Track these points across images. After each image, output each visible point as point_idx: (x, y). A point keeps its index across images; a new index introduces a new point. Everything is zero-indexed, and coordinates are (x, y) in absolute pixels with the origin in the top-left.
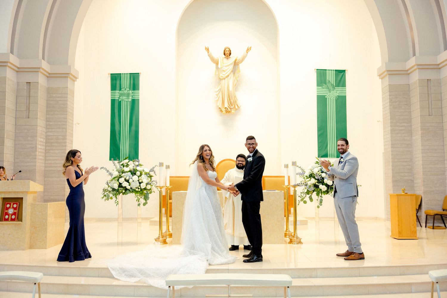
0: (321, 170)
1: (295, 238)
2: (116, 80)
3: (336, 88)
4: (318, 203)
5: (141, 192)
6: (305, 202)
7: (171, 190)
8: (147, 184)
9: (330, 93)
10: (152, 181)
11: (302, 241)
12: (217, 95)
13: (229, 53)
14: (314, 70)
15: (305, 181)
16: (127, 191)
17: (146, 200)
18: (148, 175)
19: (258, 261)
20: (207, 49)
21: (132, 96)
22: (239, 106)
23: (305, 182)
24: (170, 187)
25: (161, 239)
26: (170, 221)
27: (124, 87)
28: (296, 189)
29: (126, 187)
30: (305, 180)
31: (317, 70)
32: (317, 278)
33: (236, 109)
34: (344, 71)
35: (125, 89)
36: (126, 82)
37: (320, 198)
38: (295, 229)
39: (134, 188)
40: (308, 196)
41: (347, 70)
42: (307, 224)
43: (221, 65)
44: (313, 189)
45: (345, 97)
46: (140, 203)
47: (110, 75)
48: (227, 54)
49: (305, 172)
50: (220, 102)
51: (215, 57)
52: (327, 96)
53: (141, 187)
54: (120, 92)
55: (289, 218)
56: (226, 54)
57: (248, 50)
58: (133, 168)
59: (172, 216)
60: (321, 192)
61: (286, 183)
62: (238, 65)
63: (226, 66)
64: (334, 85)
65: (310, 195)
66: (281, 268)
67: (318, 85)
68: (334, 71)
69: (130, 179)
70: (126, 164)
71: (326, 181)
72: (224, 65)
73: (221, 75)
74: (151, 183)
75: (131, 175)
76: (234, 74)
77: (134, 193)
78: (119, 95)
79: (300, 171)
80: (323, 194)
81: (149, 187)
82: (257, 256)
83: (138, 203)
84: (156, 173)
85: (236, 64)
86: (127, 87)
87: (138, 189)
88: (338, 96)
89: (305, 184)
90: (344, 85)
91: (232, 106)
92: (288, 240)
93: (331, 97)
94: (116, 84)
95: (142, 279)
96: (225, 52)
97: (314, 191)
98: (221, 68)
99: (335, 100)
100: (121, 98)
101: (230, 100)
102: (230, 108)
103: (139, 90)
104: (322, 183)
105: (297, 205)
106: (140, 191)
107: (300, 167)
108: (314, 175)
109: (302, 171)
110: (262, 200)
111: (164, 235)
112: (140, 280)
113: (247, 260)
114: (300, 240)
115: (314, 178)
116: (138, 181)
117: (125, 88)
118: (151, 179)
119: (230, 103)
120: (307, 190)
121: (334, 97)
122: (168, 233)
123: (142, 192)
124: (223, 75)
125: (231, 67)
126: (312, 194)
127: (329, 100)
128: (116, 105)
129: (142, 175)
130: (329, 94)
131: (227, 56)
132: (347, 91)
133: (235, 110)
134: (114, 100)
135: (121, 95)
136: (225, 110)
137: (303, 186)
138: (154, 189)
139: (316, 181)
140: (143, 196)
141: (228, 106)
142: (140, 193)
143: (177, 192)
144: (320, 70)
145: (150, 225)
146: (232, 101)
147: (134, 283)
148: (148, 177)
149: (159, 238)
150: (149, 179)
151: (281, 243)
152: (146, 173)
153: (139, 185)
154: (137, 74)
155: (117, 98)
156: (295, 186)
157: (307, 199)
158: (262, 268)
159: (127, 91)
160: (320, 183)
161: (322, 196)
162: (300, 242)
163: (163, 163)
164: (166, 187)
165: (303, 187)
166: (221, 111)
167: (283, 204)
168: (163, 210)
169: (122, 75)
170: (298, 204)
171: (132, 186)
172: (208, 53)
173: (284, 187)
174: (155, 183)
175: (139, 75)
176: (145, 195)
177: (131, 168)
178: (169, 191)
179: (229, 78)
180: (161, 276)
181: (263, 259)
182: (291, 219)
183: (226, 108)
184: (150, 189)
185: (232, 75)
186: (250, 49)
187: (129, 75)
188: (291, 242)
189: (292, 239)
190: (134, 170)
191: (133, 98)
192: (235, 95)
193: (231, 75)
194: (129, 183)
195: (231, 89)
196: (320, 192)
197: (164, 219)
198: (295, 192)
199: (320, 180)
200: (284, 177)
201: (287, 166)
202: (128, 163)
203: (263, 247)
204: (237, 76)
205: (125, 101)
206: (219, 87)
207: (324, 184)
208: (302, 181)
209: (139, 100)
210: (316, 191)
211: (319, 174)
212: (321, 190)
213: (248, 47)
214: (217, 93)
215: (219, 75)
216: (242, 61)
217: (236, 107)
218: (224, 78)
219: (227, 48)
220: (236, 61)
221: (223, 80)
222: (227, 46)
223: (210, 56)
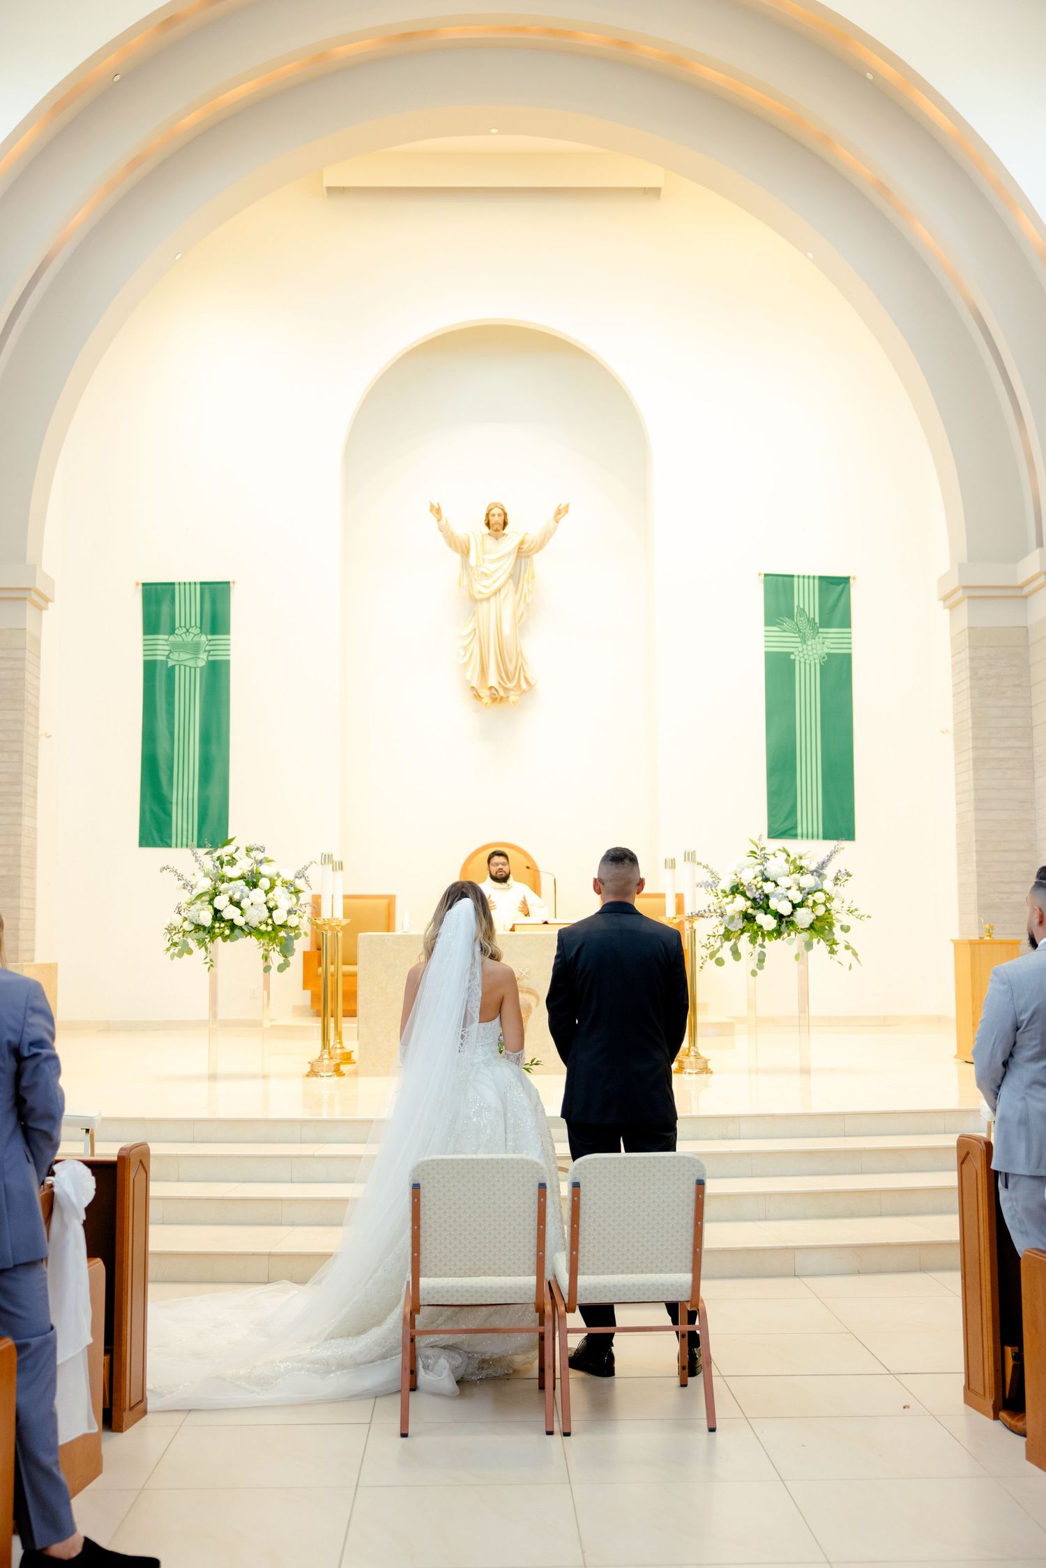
0: (763, 874)
1: (692, 1058)
2: (159, 602)
3: (821, 630)
4: (753, 965)
5: (273, 934)
6: (720, 962)
8: (289, 913)
9: (805, 646)
10: (301, 903)
11: (710, 1065)
12: (466, 648)
13: (502, 523)
14: (757, 575)
15: (718, 905)
16: (237, 932)
17: (285, 957)
18: (291, 889)
20: (436, 511)
21: (209, 651)
22: (532, 682)
23: (720, 908)
24: (344, 923)
25: (327, 1062)
27: (183, 624)
28: (695, 927)
29: (232, 920)
30: (719, 900)
31: (766, 575)
32: (739, 1139)
33: (524, 692)
34: (845, 581)
35: (188, 631)
36: (188, 609)
37: (758, 949)
39: (254, 922)
40: (728, 945)
41: (854, 578)
43: (477, 557)
44: (741, 925)
45: (849, 657)
46: (270, 963)
47: (140, 586)
48: (497, 523)
49: (719, 879)
50: (474, 669)
51: (460, 531)
52: (796, 653)
53: (272, 921)
54: (172, 638)
56: (491, 523)
57: (560, 513)
58: (250, 869)
60: (762, 933)
61: (670, 911)
62: (528, 557)
63: (494, 561)
64: (817, 620)
65: (733, 941)
67: (767, 624)
68: (817, 581)
69: (243, 898)
70: (228, 858)
71: (773, 903)
72: (485, 557)
73: (477, 587)
74: (297, 911)
75: (247, 888)
76: (517, 585)
77: (254, 938)
78: (167, 648)
79: (706, 877)
80: (766, 938)
81: (292, 920)
83: (265, 965)
84: (311, 882)
85: (523, 553)
86: (193, 624)
87: (267, 925)
88: (827, 654)
89: (719, 911)
90: (846, 622)
91: (510, 682)
93: (806, 657)
94: (158, 615)
96: (491, 518)
97: (743, 931)
98: (477, 566)
99: (818, 666)
100: (175, 656)
101: (504, 664)
102: (506, 689)
103: (227, 632)
104: (764, 909)
106: (270, 933)
107: (706, 867)
108: (743, 888)
109: (713, 876)
114: (706, 1063)
115: (743, 894)
116: (266, 903)
117: (188, 626)
118: (298, 899)
119: (505, 674)
120: (726, 928)
121: (816, 656)
123: (277, 935)
124: (484, 586)
125: (509, 563)
126: (738, 938)
127: (802, 665)
128: (158, 678)
129: (274, 887)
130: (800, 649)
131: (497, 530)
132: (854, 640)
133: (518, 693)
134: (155, 661)
135: (174, 647)
136: (488, 693)
137: (714, 917)
138: (305, 926)
139: (749, 903)
140: (279, 946)
141: (499, 683)
142: (272, 937)
143: (369, 936)
144: (774, 578)
146: (511, 667)
148: (292, 893)
149: (320, 1061)
150: (294, 899)
152: (286, 882)
153: (268, 914)
154: (222, 585)
155: (160, 655)
156: (693, 916)
157: (725, 953)
159: (192, 635)
160: (758, 908)
161: (764, 944)
162: (705, 1070)
163: (331, 855)
164: (335, 924)
165: (716, 920)
166: (478, 697)
169: (177, 587)
171: (247, 917)
172: (439, 520)
175: (229, 588)
176: (284, 941)
177: (243, 868)
178: (340, 935)
179: (502, 595)
183: (491, 688)
184: (296, 926)
185: (510, 586)
186: (567, 511)
187: (198, 587)
190: (253, 873)
191: (210, 658)
192: (519, 650)
193: (507, 586)
194: (241, 909)
195: (507, 630)
196: (760, 933)
198: (692, 932)
199: (758, 900)
200: (664, 896)
201: (671, 864)
202: (234, 856)
204: (526, 587)
205: (185, 666)
206: (473, 621)
207: (768, 911)
208: (712, 905)
209: (228, 662)
210: (749, 932)
211: (756, 886)
212: (760, 927)
213: (560, 505)
214: (466, 643)
215: (472, 588)
216: (541, 545)
217: (524, 685)
218: (488, 595)
219: (496, 505)
220: (523, 546)
221: (485, 604)
222: (496, 501)
223: (445, 530)
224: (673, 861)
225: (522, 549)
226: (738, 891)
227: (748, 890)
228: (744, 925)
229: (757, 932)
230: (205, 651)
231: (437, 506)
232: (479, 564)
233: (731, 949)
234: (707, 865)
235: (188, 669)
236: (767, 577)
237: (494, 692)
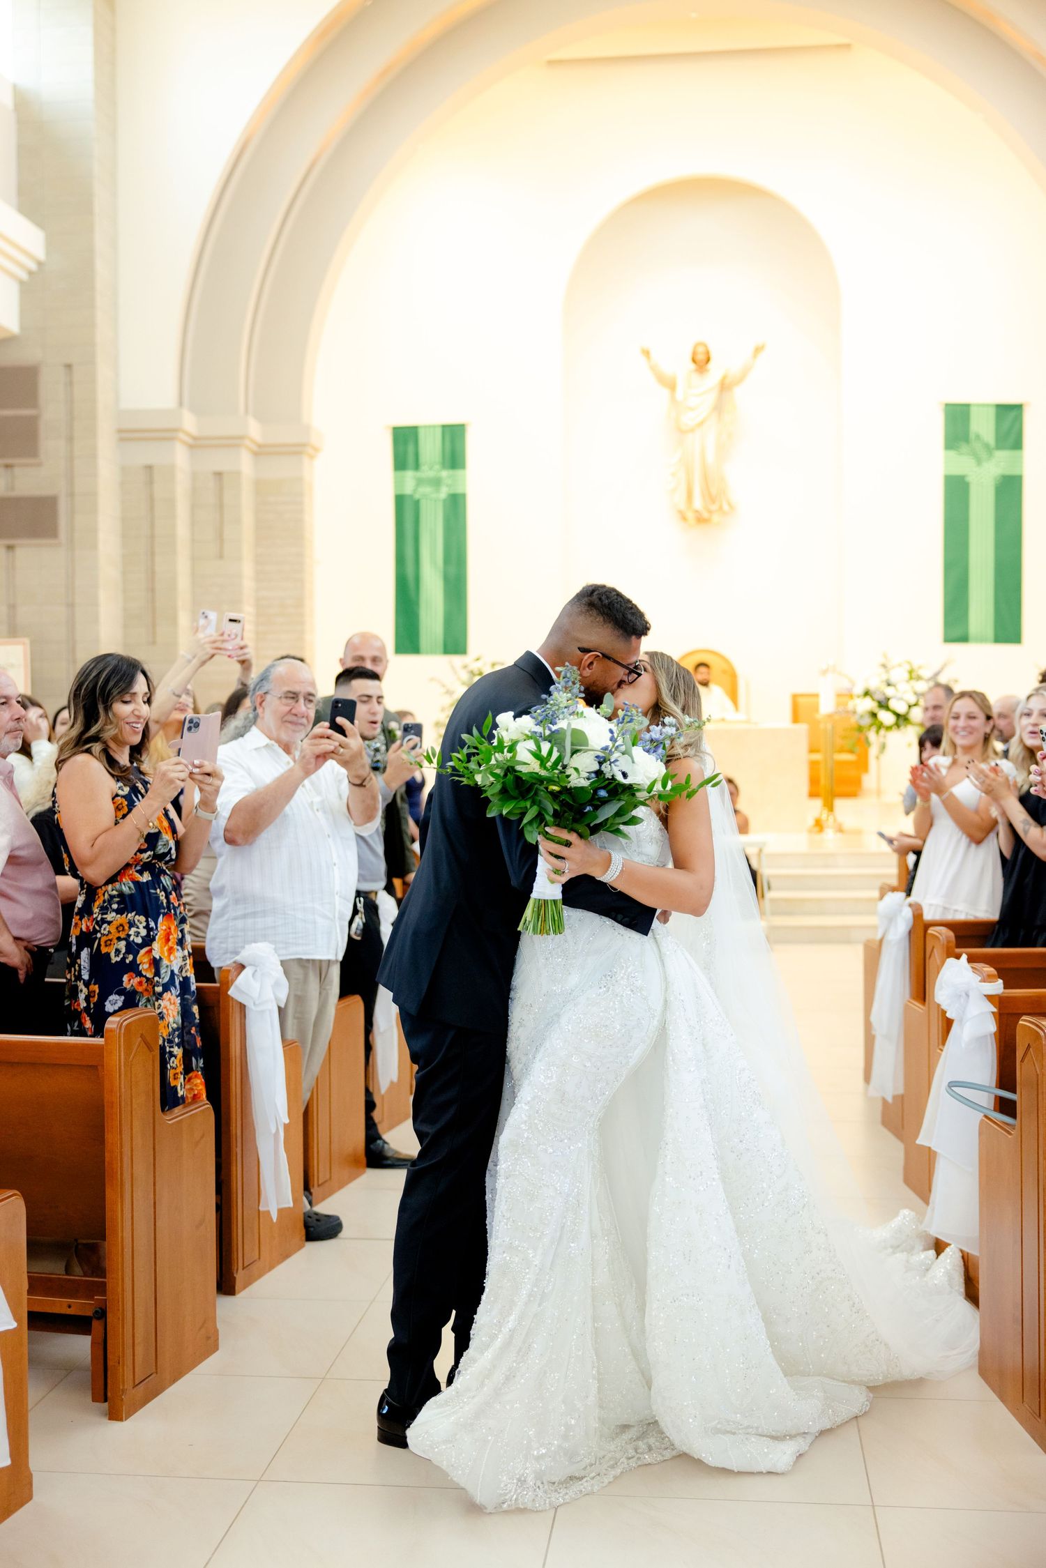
2: (406, 443)
3: (995, 453)
9: (981, 470)
12: (674, 475)
13: (706, 359)
14: (938, 405)
20: (647, 353)
21: (449, 485)
22: (733, 506)
27: (427, 462)
33: (726, 513)
34: (1018, 408)
35: (431, 467)
36: (430, 448)
41: (1027, 405)
43: (684, 392)
45: (1019, 478)
47: (391, 430)
48: (702, 361)
50: (681, 495)
51: (667, 369)
52: (973, 477)
54: (417, 474)
56: (697, 359)
57: (758, 350)
62: (730, 390)
63: (698, 395)
64: (992, 444)
68: (991, 409)
72: (691, 391)
73: (684, 420)
76: (720, 417)
78: (414, 483)
85: (725, 387)
86: (436, 461)
88: (1002, 476)
90: (1018, 444)
91: (713, 505)
93: (982, 480)
94: (405, 453)
96: (695, 354)
98: (683, 400)
99: (993, 488)
100: (420, 490)
101: (707, 487)
103: (464, 468)
117: (430, 463)
119: (710, 498)
121: (991, 479)
124: (690, 419)
128: (407, 510)
130: (977, 473)
131: (701, 366)
132: (1025, 462)
133: (721, 514)
134: (404, 495)
135: (420, 482)
136: (693, 515)
141: (704, 506)
146: (714, 491)
154: (460, 427)
155: (408, 489)
159: (435, 471)
166: (684, 518)
169: (420, 430)
172: (648, 361)
175: (465, 429)
179: (706, 426)
183: (696, 510)
185: (713, 418)
186: (763, 349)
187: (440, 429)
191: (451, 491)
192: (721, 475)
193: (710, 420)
195: (710, 456)
204: (727, 421)
205: (429, 499)
206: (679, 453)
209: (464, 496)
213: (757, 344)
214: (674, 471)
215: (679, 421)
216: (740, 380)
218: (692, 427)
219: (700, 344)
220: (725, 380)
221: (690, 434)
222: (700, 341)
223: (653, 369)
225: (724, 383)
230: (446, 485)
231: (647, 349)
232: (685, 397)
235: (432, 501)
237: (699, 514)
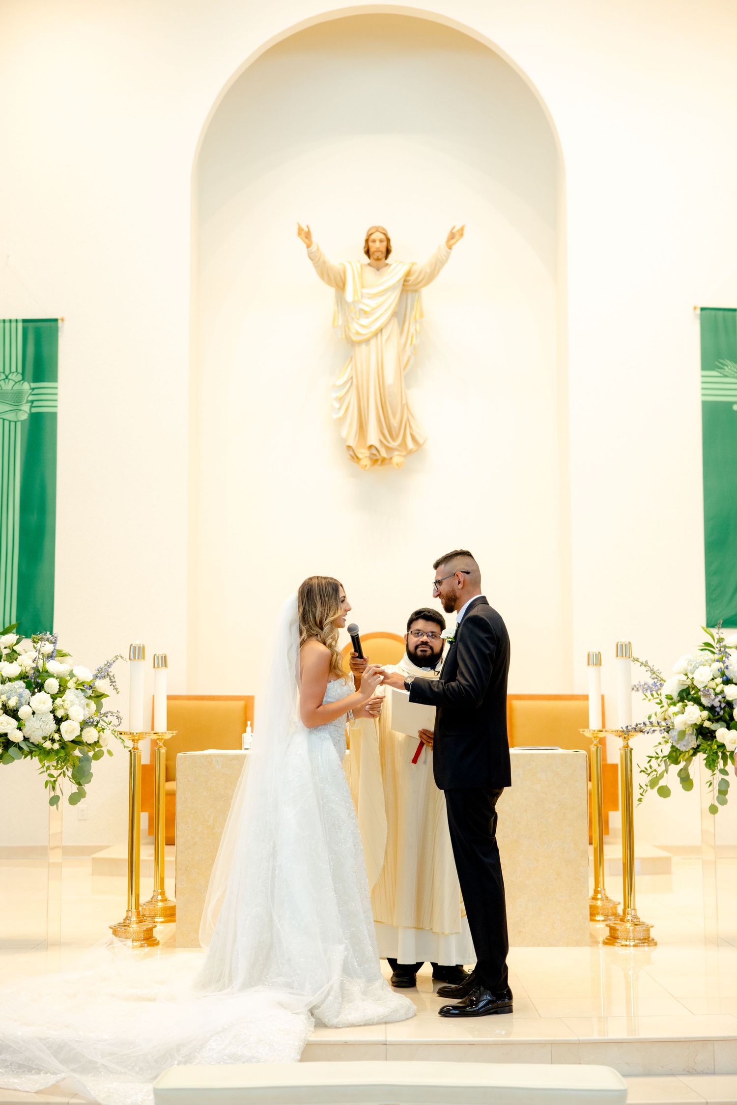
0: (723, 674)
1: (628, 925)
4: (711, 797)
5: (62, 754)
6: (664, 792)
7: (173, 747)
8: (84, 724)
10: (103, 711)
11: (653, 934)
12: (341, 400)
13: (384, 250)
14: (692, 309)
15: (662, 716)
16: (12, 750)
17: (79, 784)
18: (90, 692)
19: (496, 1013)
20: (306, 235)
21: (32, 402)
22: (421, 441)
23: (665, 719)
24: (168, 736)
25: (134, 927)
26: (166, 859)
28: (631, 745)
29: (6, 734)
30: (664, 709)
31: (702, 309)
32: (714, 1073)
33: (410, 452)
35: (7, 377)
36: (8, 353)
37: (719, 776)
38: (629, 888)
39: (36, 738)
40: (675, 769)
42: (668, 872)
43: (355, 291)
44: (694, 744)
46: (58, 792)
48: (378, 251)
49: (662, 680)
50: (351, 424)
51: (334, 260)
53: (61, 736)
55: (605, 847)
56: (372, 250)
57: (454, 236)
58: (34, 665)
59: (177, 841)
60: (724, 754)
61: (594, 723)
62: (416, 291)
63: (373, 296)
65: (682, 764)
66: (581, 1038)
67: (706, 365)
69: (22, 705)
70: (7, 651)
72: (365, 291)
73: (355, 327)
74: (98, 722)
75: (27, 691)
76: (402, 324)
77: (36, 759)
79: (643, 677)
80: (729, 761)
81: (90, 735)
82: (493, 994)
83: (52, 794)
84: (118, 684)
85: (409, 286)
86: (13, 369)
87: (53, 741)
89: (663, 723)
91: (394, 439)
92: (601, 929)
95: (64, 1079)
96: (371, 244)
97: (696, 750)
98: (354, 302)
101: (386, 417)
102: (388, 449)
103: (54, 379)
104: (725, 721)
105: (635, 802)
106: (57, 752)
107: (645, 664)
108: (696, 693)
109: (654, 676)
110: (509, 784)
111: (147, 913)
112: (58, 1082)
113: (455, 1008)
114: (648, 930)
115: (697, 701)
116: (53, 712)
117: (7, 372)
118: (99, 706)
119: (388, 430)
120: (673, 747)
122: (160, 904)
123: (67, 755)
124: (363, 326)
125: (393, 298)
126: (689, 761)
129: (65, 690)
131: (378, 259)
133: (404, 453)
136: (367, 453)
137: (657, 733)
138: (109, 741)
139: (705, 714)
140: (70, 770)
141: (381, 441)
142: (60, 757)
143: (191, 756)
144: (713, 312)
145: (93, 874)
146: (395, 423)
147: (36, 1093)
148: (90, 698)
149: (125, 924)
150: (93, 705)
151: (578, 944)
152: (82, 684)
153: (54, 727)
154: (49, 323)
156: (628, 731)
157: (671, 779)
158: (512, 1038)
159: (11, 383)
160: (717, 721)
161: (726, 768)
162: (647, 940)
163: (144, 647)
164: (155, 737)
165: (658, 736)
166: (355, 458)
167: (585, 796)
168: (143, 818)
170: (640, 800)
171: (27, 731)
172: (308, 246)
173: (587, 734)
174: (116, 722)
175: (58, 326)
176: (77, 763)
177: (25, 663)
178: (163, 751)
179: (385, 336)
180: (138, 1069)
181: (515, 1003)
182: (614, 851)
183: (371, 447)
184: (96, 743)
185: (394, 326)
186: (462, 235)
187: (20, 325)
188: (613, 938)
189: (618, 927)
190: (38, 671)
191: (34, 410)
192: (404, 402)
193: (390, 327)
194: (18, 719)
195: (390, 378)
196: (720, 754)
197: (146, 853)
198: (626, 753)
199: (718, 709)
200: (586, 698)
201: (595, 660)
202: (15, 648)
203: (511, 960)
204: (412, 330)
205: (4, 420)
206: (349, 368)
207: (732, 724)
208: (653, 716)
209: (54, 415)
210: (704, 753)
211: (714, 690)
212: (722, 746)
213: (454, 228)
214: (341, 393)
215: (349, 329)
216: (431, 277)
217: (410, 444)
218: (365, 337)
219: (377, 229)
220: (409, 278)
221: (363, 347)
222: (377, 224)
223: (316, 259)
224: (598, 656)
225: (409, 280)
226: (690, 697)
227: (705, 696)
228: (698, 743)
229: (716, 753)
230: (27, 402)
231: (306, 229)
232: (356, 299)
233: (679, 774)
234: (646, 662)
235: (7, 423)
236: (705, 312)
237: (374, 451)
